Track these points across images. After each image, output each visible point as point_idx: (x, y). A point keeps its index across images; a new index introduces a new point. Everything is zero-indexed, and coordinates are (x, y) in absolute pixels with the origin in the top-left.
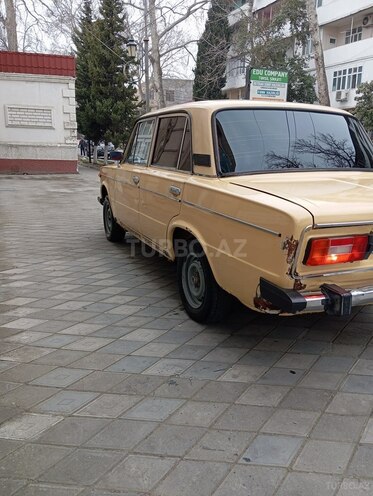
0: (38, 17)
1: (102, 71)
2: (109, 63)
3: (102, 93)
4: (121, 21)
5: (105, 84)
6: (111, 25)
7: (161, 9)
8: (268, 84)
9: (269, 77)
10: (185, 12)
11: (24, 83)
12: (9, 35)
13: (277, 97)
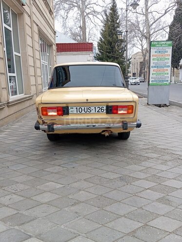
0: (96, 24)
1: (108, 47)
2: (111, 43)
3: (108, 57)
4: (118, 24)
5: (109, 53)
6: (113, 26)
7: (152, 13)
8: (161, 48)
9: (161, 45)
10: (164, 12)
11: (72, 56)
12: (83, 34)
13: (166, 54)
